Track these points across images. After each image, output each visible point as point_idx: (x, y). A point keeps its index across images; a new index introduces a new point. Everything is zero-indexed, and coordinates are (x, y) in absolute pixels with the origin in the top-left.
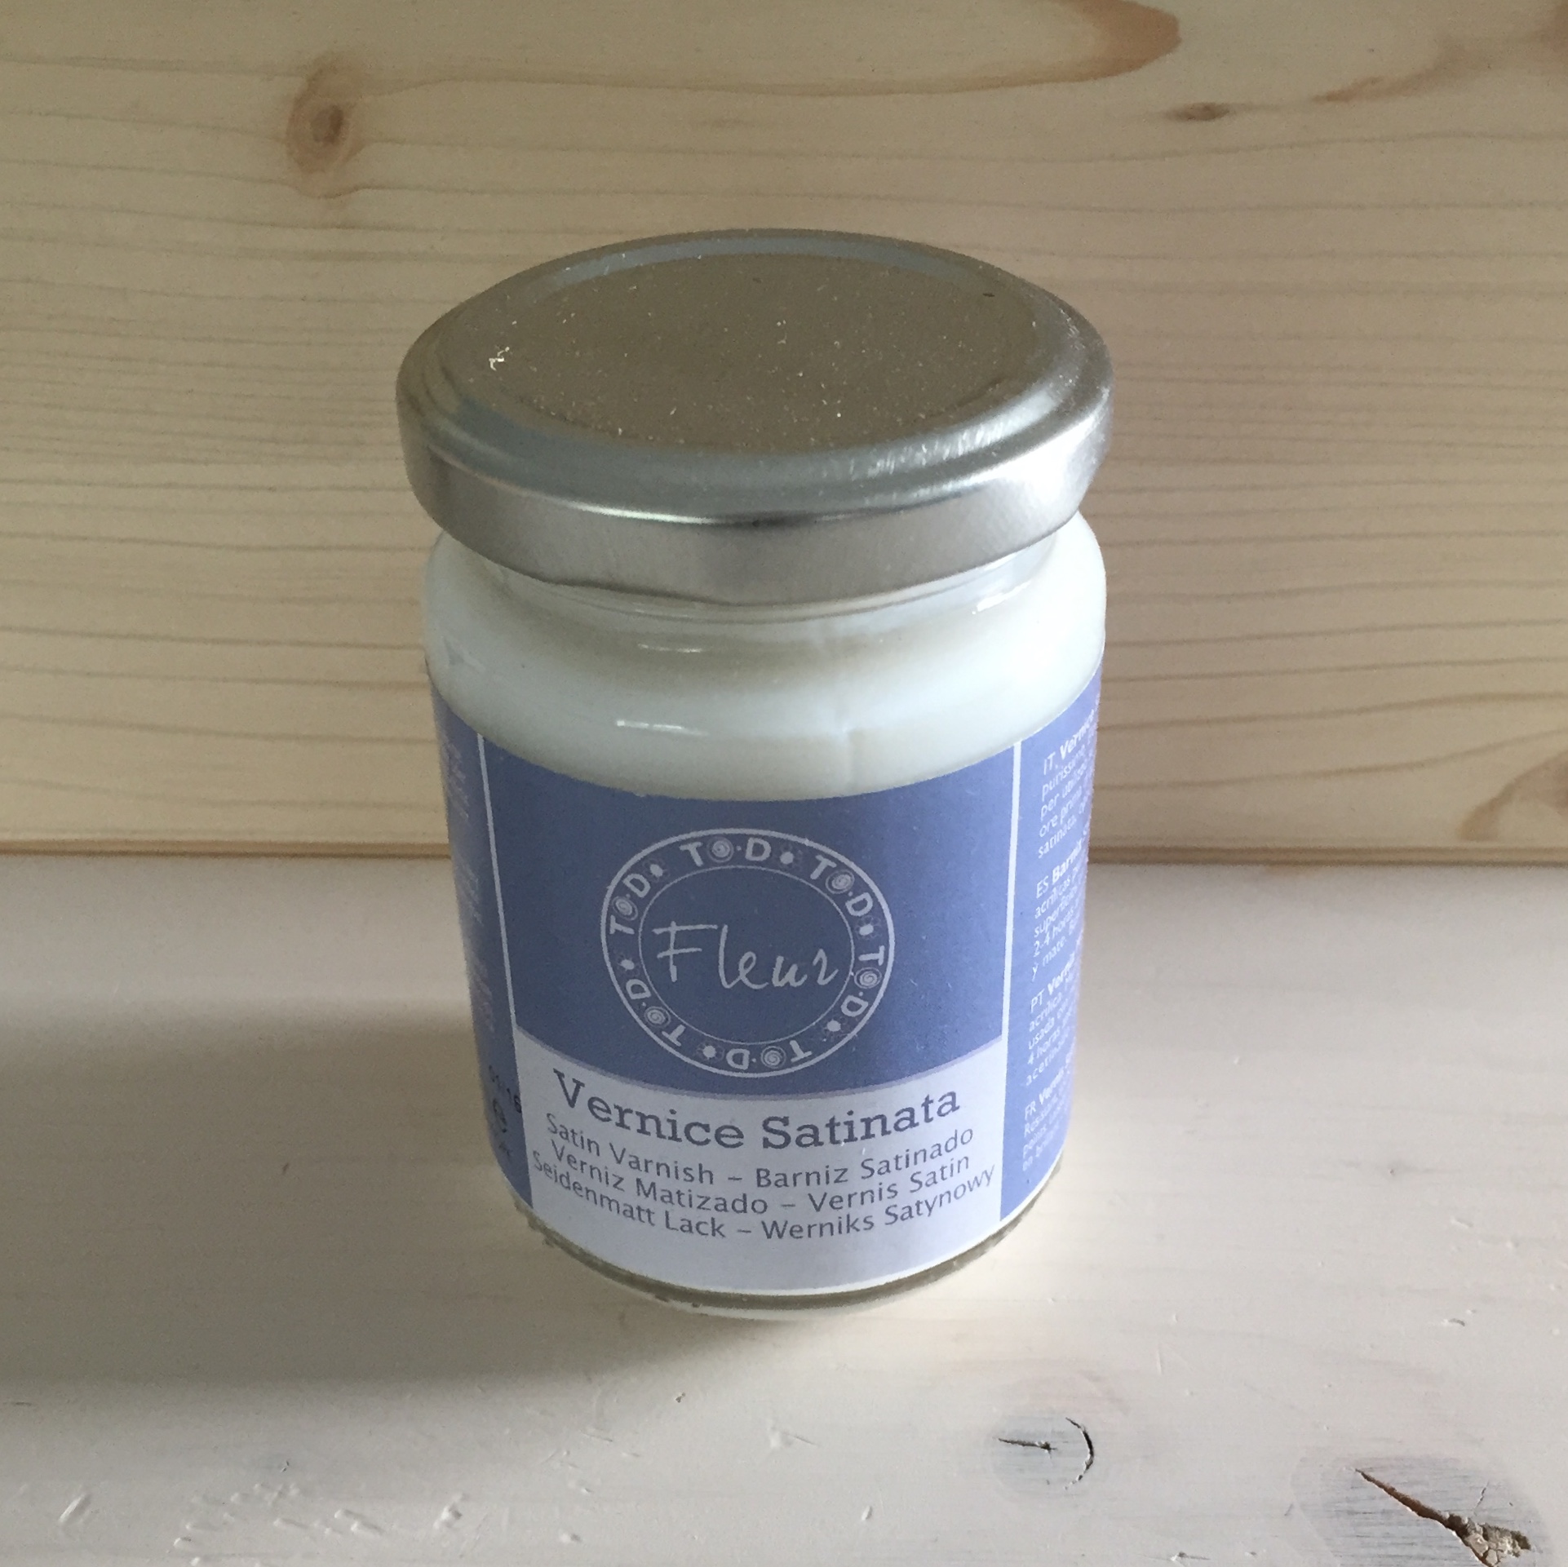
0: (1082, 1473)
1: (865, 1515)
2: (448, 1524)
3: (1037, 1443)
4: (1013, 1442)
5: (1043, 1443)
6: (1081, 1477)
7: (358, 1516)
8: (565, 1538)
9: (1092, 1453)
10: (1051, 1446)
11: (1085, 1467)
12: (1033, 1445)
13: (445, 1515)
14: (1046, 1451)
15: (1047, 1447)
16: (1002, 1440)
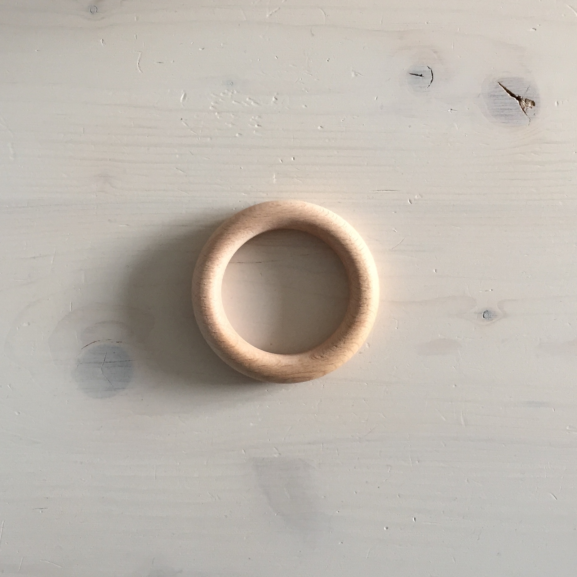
0: (429, 84)
1: (376, 98)
2: (274, 102)
3: (419, 75)
4: (413, 74)
5: (421, 74)
6: (429, 86)
7: (253, 100)
8: (304, 106)
9: (432, 78)
10: (423, 76)
11: (430, 82)
12: (418, 75)
13: (274, 99)
14: (421, 77)
15: (421, 76)
16: (410, 74)
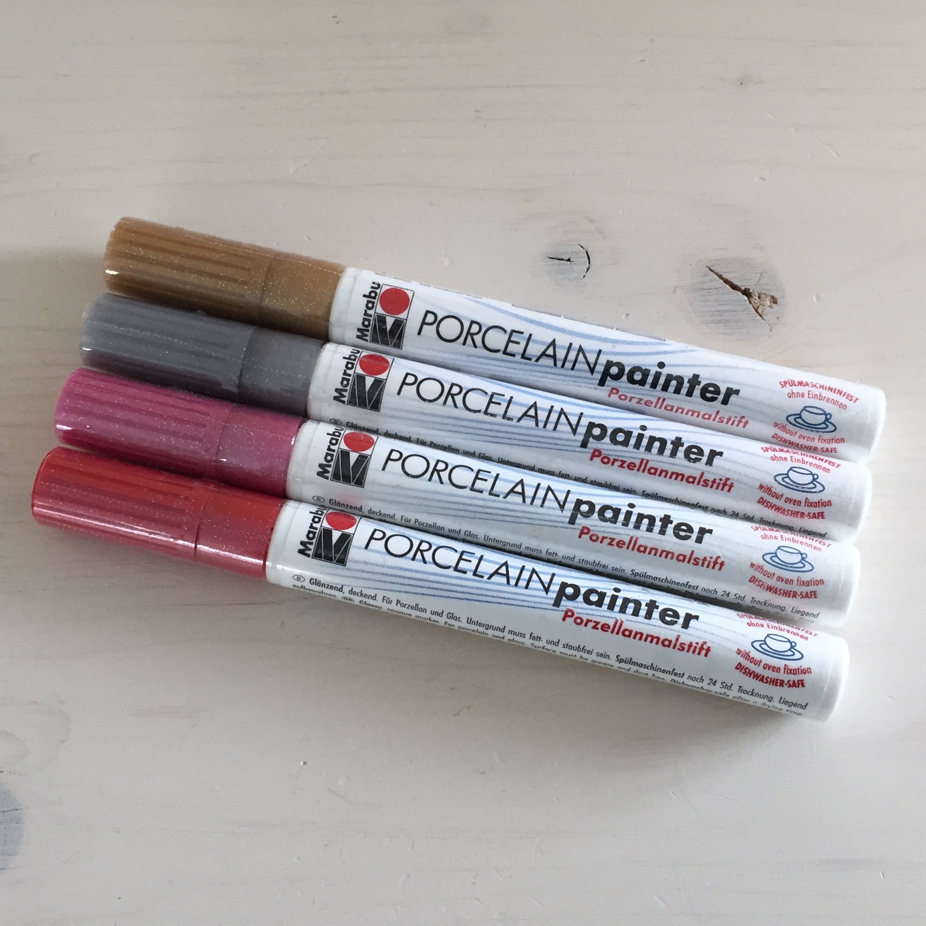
0: (584, 274)
3: (565, 259)
4: (554, 258)
5: (568, 258)
6: (584, 276)
9: (589, 263)
10: (571, 260)
11: (586, 270)
12: (563, 260)
14: (569, 262)
15: (569, 260)
16: (548, 258)
